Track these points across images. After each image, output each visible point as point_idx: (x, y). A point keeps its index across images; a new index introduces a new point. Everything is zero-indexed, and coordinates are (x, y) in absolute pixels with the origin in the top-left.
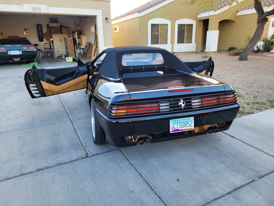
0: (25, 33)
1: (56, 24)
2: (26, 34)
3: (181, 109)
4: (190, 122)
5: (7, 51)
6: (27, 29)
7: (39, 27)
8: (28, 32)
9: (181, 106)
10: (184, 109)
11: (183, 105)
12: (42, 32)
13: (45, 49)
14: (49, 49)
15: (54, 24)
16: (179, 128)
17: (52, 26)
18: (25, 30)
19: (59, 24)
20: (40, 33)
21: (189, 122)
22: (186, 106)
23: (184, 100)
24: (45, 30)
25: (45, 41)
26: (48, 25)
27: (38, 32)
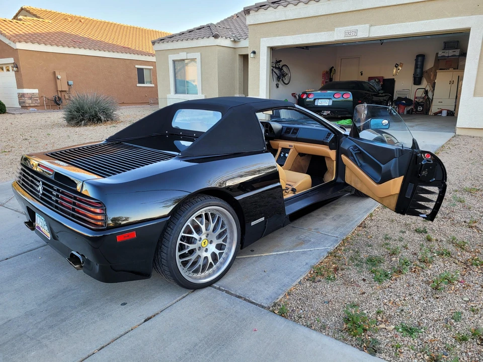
1: (451, 51)
2: (396, 72)
5: (315, 99)
6: (401, 63)
8: (400, 68)
9: (39, 191)
11: (41, 192)
12: (422, 68)
13: (416, 98)
14: (423, 98)
15: (447, 51)
17: (442, 56)
18: (397, 66)
19: (459, 50)
20: (418, 70)
23: (43, 183)
24: (429, 65)
25: (425, 84)
26: (437, 54)
27: (416, 67)
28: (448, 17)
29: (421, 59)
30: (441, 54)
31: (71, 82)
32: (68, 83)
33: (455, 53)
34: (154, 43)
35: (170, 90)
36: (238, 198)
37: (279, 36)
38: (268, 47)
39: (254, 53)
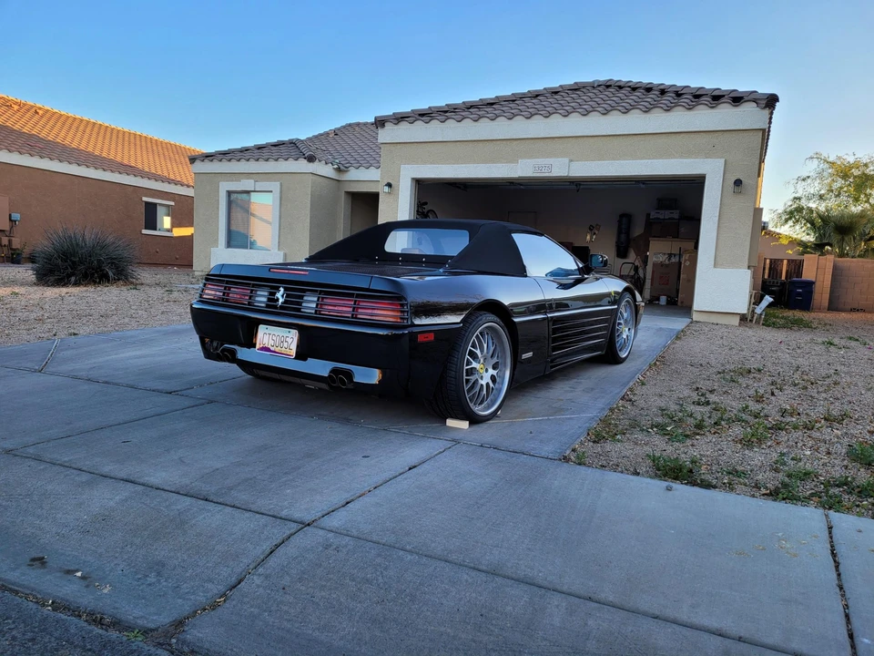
0: (588, 237)
1: (667, 212)
2: (591, 238)
3: (275, 307)
4: (289, 340)
6: (597, 225)
7: (624, 220)
8: (597, 232)
9: (278, 300)
10: (281, 307)
11: (281, 300)
12: (628, 233)
15: (663, 212)
16: (269, 346)
17: (655, 219)
18: (591, 228)
19: (678, 211)
20: (623, 236)
21: (287, 339)
22: (285, 302)
23: (286, 289)
24: (638, 230)
25: (632, 257)
26: (648, 215)
27: (619, 233)
28: (676, 158)
29: (625, 221)
30: (653, 215)
31: (16, 216)
32: (10, 215)
33: (672, 216)
34: (193, 160)
35: (217, 240)
36: (516, 320)
37: (431, 163)
38: (413, 179)
39: (389, 185)
